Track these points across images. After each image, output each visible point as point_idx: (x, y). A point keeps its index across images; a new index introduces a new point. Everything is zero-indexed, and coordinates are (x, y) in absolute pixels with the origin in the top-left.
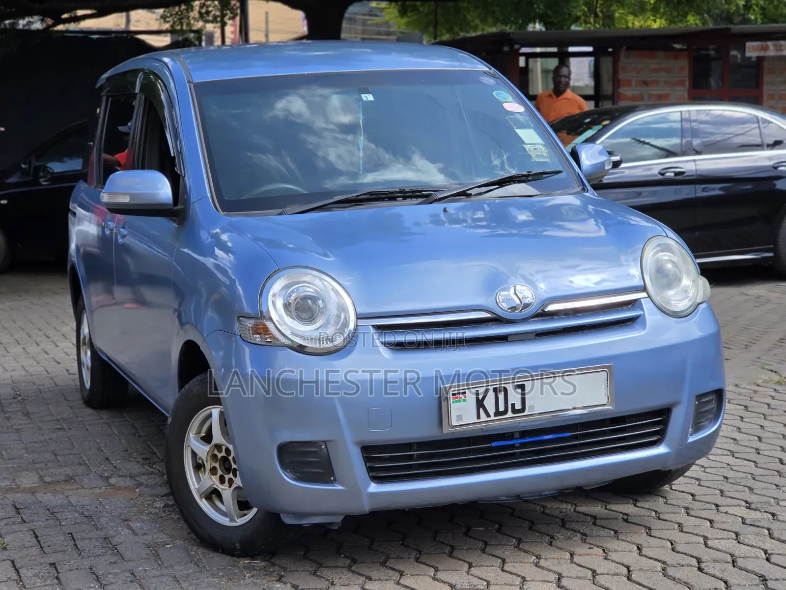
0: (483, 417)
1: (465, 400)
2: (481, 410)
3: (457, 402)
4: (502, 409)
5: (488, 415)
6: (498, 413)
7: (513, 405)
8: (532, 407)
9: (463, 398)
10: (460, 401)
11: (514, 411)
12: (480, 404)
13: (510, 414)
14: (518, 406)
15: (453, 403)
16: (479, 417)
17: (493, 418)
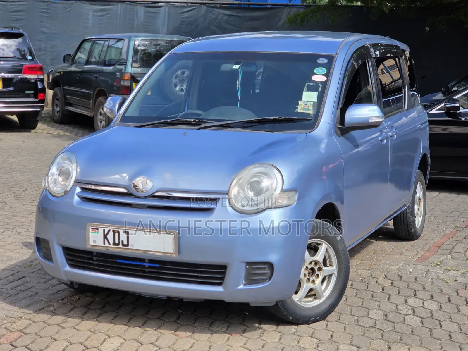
0: (107, 244)
1: (98, 233)
2: (106, 240)
3: (93, 233)
4: (117, 242)
5: (109, 244)
6: (114, 244)
7: (123, 242)
8: (133, 245)
9: (97, 231)
10: (95, 233)
11: (123, 245)
12: (105, 237)
13: (121, 246)
14: (125, 243)
15: (92, 233)
16: (104, 244)
17: (112, 246)
